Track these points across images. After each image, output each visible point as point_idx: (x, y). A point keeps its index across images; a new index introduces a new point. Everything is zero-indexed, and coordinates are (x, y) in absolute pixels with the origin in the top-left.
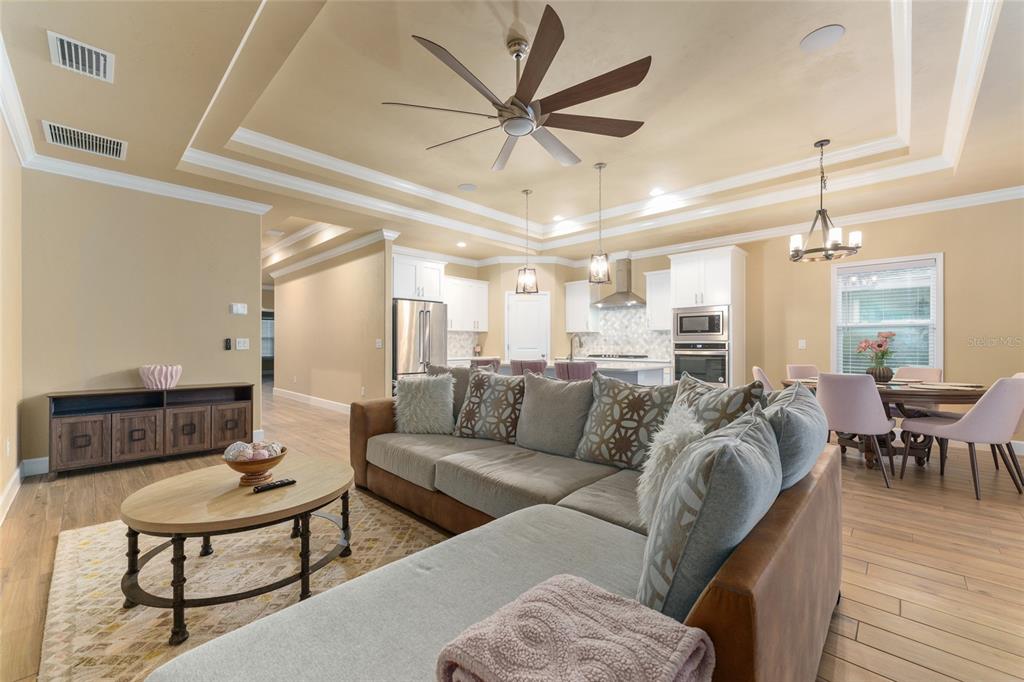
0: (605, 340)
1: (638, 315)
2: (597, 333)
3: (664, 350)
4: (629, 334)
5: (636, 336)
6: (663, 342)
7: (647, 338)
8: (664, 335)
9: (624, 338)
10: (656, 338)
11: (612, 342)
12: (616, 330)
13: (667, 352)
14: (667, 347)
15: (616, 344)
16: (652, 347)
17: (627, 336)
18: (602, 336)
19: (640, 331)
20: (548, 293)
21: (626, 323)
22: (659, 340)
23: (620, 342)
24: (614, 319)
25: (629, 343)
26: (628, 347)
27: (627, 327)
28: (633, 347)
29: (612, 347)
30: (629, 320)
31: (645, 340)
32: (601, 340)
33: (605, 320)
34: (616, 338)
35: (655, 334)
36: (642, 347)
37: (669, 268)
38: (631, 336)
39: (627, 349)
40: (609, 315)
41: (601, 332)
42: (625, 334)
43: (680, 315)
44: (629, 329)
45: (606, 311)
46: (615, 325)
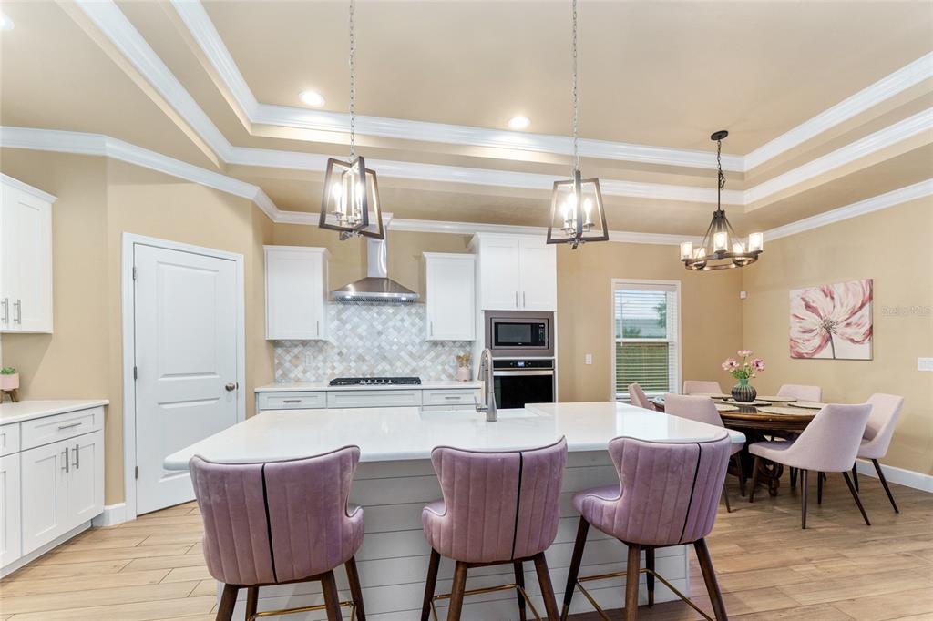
0: (340, 354)
1: (399, 317)
2: (326, 342)
3: (440, 367)
4: (383, 344)
5: (395, 347)
6: (437, 356)
7: (414, 351)
8: (440, 348)
9: (376, 351)
10: (428, 351)
11: (353, 357)
12: (361, 338)
13: (444, 371)
14: (443, 364)
15: (362, 359)
16: (421, 364)
17: (380, 347)
18: (333, 347)
19: (403, 341)
20: (241, 258)
21: (379, 327)
23: (367, 358)
24: (356, 320)
25: (384, 358)
26: (384, 365)
27: (380, 333)
28: (391, 365)
29: (353, 364)
30: (384, 323)
31: (411, 355)
32: (333, 354)
33: (340, 320)
34: (360, 351)
35: (425, 347)
36: (406, 364)
38: (388, 347)
39: (380, 367)
40: (348, 313)
41: (332, 340)
42: (376, 344)
43: (494, 321)
44: (383, 337)
45: (341, 306)
46: (360, 330)
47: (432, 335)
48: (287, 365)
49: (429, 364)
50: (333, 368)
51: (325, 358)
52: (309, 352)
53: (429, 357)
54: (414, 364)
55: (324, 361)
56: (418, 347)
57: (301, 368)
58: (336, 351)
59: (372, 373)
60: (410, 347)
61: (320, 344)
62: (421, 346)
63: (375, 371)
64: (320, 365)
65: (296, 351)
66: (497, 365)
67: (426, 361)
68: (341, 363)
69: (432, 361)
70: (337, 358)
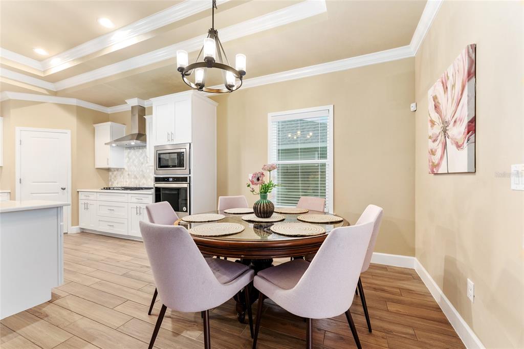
0: (129, 175)
2: (124, 169)
4: (143, 169)
5: (148, 171)
9: (141, 173)
11: (133, 176)
12: (135, 166)
15: (136, 178)
17: (142, 171)
18: (126, 171)
20: (69, 132)
21: (142, 160)
23: (138, 176)
24: (134, 157)
26: (144, 181)
27: (142, 164)
29: (133, 180)
32: (126, 174)
33: (128, 157)
34: (135, 173)
37: (152, 114)
38: (145, 171)
39: (142, 182)
40: (131, 154)
41: (126, 168)
42: (141, 169)
43: (159, 152)
45: (129, 150)
46: (135, 162)
48: (113, 180)
50: (126, 181)
51: (124, 177)
52: (119, 174)
57: (116, 182)
58: (127, 173)
59: (139, 185)
61: (122, 170)
63: (141, 184)
64: (123, 180)
65: (115, 173)
68: (129, 179)
70: (127, 176)
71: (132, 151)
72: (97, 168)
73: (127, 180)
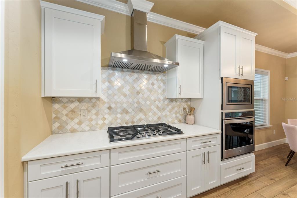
0: (110, 108)
2: (98, 98)
3: (174, 115)
4: (140, 100)
5: (148, 103)
6: (173, 108)
7: (160, 105)
8: (174, 103)
9: (136, 105)
10: (168, 105)
11: (119, 110)
12: (125, 95)
13: (177, 117)
14: (176, 113)
15: (125, 111)
16: (164, 114)
17: (138, 103)
18: (104, 103)
19: (153, 98)
22: (170, 107)
25: (141, 110)
26: (141, 115)
28: (145, 115)
29: (119, 116)
31: (158, 107)
32: (104, 108)
34: (125, 106)
35: (167, 102)
36: (155, 114)
38: (143, 103)
39: (138, 117)
41: (103, 97)
42: (136, 100)
43: (228, 85)
44: (140, 95)
46: (124, 90)
47: (180, 93)
48: (64, 118)
49: (168, 113)
50: (105, 119)
51: (98, 112)
52: (84, 106)
53: (168, 109)
54: (160, 114)
55: (97, 114)
56: (162, 102)
57: (76, 120)
58: (107, 106)
59: (133, 122)
60: (157, 102)
61: (94, 101)
62: (164, 102)
63: (135, 120)
64: (94, 117)
65: (72, 106)
66: (228, 115)
67: (166, 112)
68: (110, 115)
69: (170, 111)
70: (107, 111)
71: (117, 74)
72: (45, 98)
73: (106, 116)
